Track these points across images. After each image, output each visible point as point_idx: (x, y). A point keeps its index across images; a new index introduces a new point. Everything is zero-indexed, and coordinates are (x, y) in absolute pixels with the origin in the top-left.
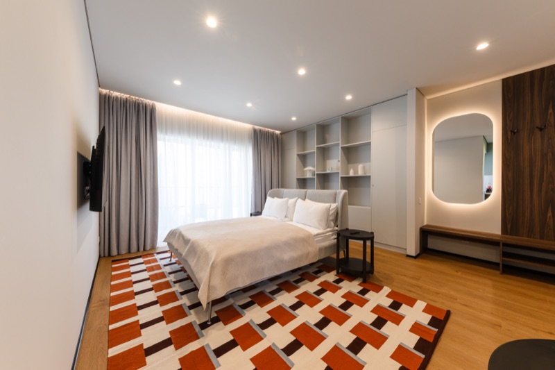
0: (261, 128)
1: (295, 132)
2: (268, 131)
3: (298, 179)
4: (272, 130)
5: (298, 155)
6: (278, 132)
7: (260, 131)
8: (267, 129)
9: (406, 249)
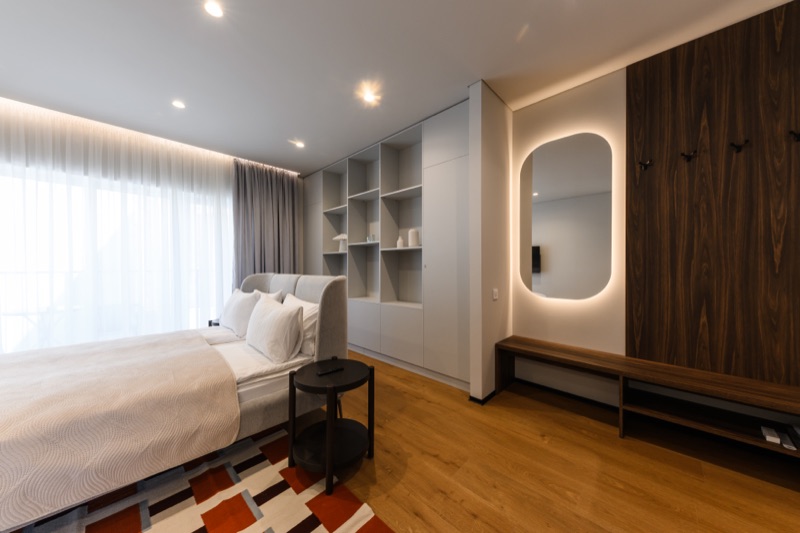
0: (253, 163)
1: (321, 173)
2: (271, 171)
3: (325, 256)
4: (279, 170)
5: (325, 214)
6: (294, 174)
7: (252, 168)
8: (268, 167)
9: (469, 383)
